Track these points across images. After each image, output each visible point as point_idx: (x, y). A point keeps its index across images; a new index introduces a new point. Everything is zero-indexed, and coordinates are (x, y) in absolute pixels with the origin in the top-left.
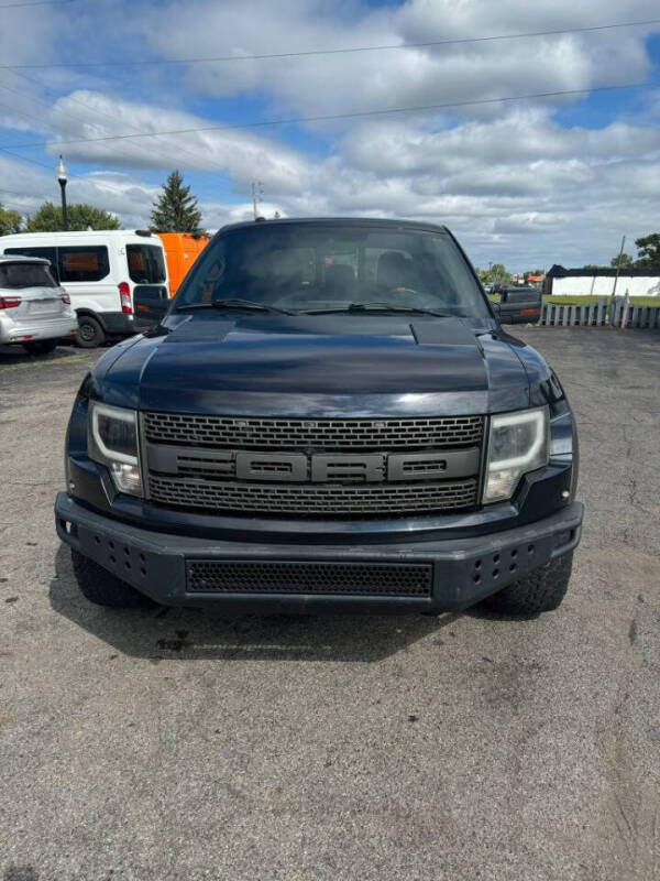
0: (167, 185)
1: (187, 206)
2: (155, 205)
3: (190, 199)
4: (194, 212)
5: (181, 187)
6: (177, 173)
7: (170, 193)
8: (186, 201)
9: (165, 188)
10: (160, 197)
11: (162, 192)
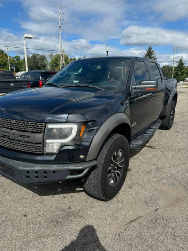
0: (148, 50)
1: (152, 56)
2: (143, 56)
3: (154, 54)
4: (155, 58)
5: (152, 51)
6: (151, 46)
7: (148, 52)
8: (153, 55)
9: (147, 51)
10: (145, 54)
11: (146, 52)
